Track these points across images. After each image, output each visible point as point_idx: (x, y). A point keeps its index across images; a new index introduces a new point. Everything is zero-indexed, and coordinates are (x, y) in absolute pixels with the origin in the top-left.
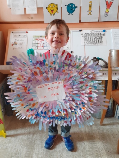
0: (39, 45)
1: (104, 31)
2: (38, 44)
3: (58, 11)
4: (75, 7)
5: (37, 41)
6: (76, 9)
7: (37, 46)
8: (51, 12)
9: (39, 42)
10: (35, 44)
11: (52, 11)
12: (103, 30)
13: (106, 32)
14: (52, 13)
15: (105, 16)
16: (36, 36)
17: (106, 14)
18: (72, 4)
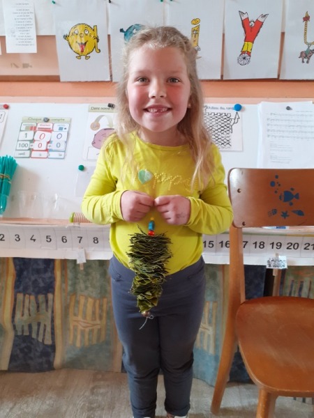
0: (35, 146)
1: (238, 108)
2: (33, 141)
5: (32, 132)
7: (29, 149)
9: (36, 137)
10: (25, 142)
12: (233, 106)
13: (244, 109)
15: (242, 63)
16: (30, 119)
17: (244, 58)
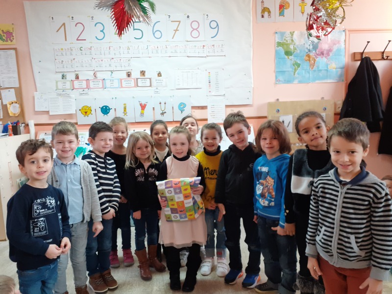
3: (92, 112)
4: (109, 109)
6: (111, 110)
8: (84, 114)
11: (86, 112)
14: (86, 114)
15: (141, 116)
18: (106, 107)
